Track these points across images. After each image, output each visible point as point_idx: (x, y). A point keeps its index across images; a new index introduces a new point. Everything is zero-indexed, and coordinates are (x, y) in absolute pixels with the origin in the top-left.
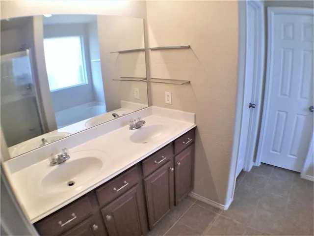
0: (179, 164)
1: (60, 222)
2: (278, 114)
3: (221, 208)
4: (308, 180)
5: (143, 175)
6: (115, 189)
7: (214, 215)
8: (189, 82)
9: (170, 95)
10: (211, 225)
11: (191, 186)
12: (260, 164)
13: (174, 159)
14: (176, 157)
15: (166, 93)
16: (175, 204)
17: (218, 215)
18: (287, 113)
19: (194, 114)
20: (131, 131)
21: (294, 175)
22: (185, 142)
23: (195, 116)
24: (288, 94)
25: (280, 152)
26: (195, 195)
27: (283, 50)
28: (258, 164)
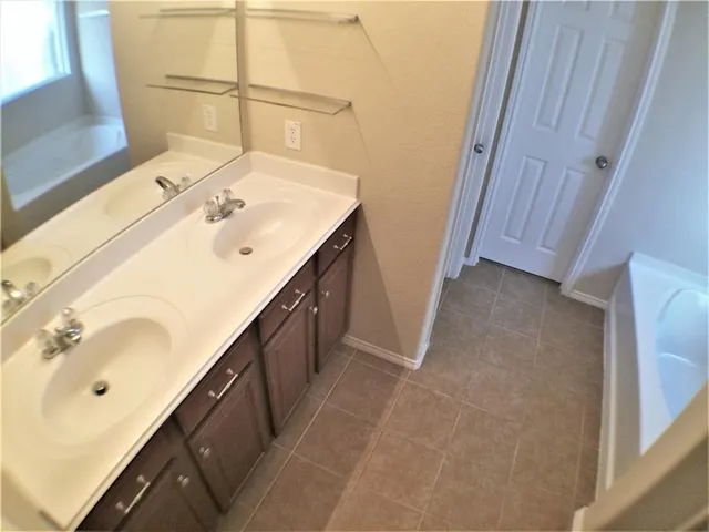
0: (327, 294)
1: (120, 505)
2: (527, 164)
3: (407, 365)
4: (575, 300)
5: (260, 341)
6: (212, 394)
7: (396, 381)
8: (350, 105)
9: (298, 131)
10: (392, 403)
11: (345, 325)
12: (477, 260)
13: (316, 284)
14: (321, 281)
15: (289, 123)
16: (317, 370)
17: (404, 380)
18: (546, 162)
19: (355, 178)
20: (211, 225)
21: (546, 287)
22: (340, 246)
23: (359, 181)
24: (554, 123)
25: (521, 240)
26: (351, 340)
27: (558, 27)
28: (474, 261)
